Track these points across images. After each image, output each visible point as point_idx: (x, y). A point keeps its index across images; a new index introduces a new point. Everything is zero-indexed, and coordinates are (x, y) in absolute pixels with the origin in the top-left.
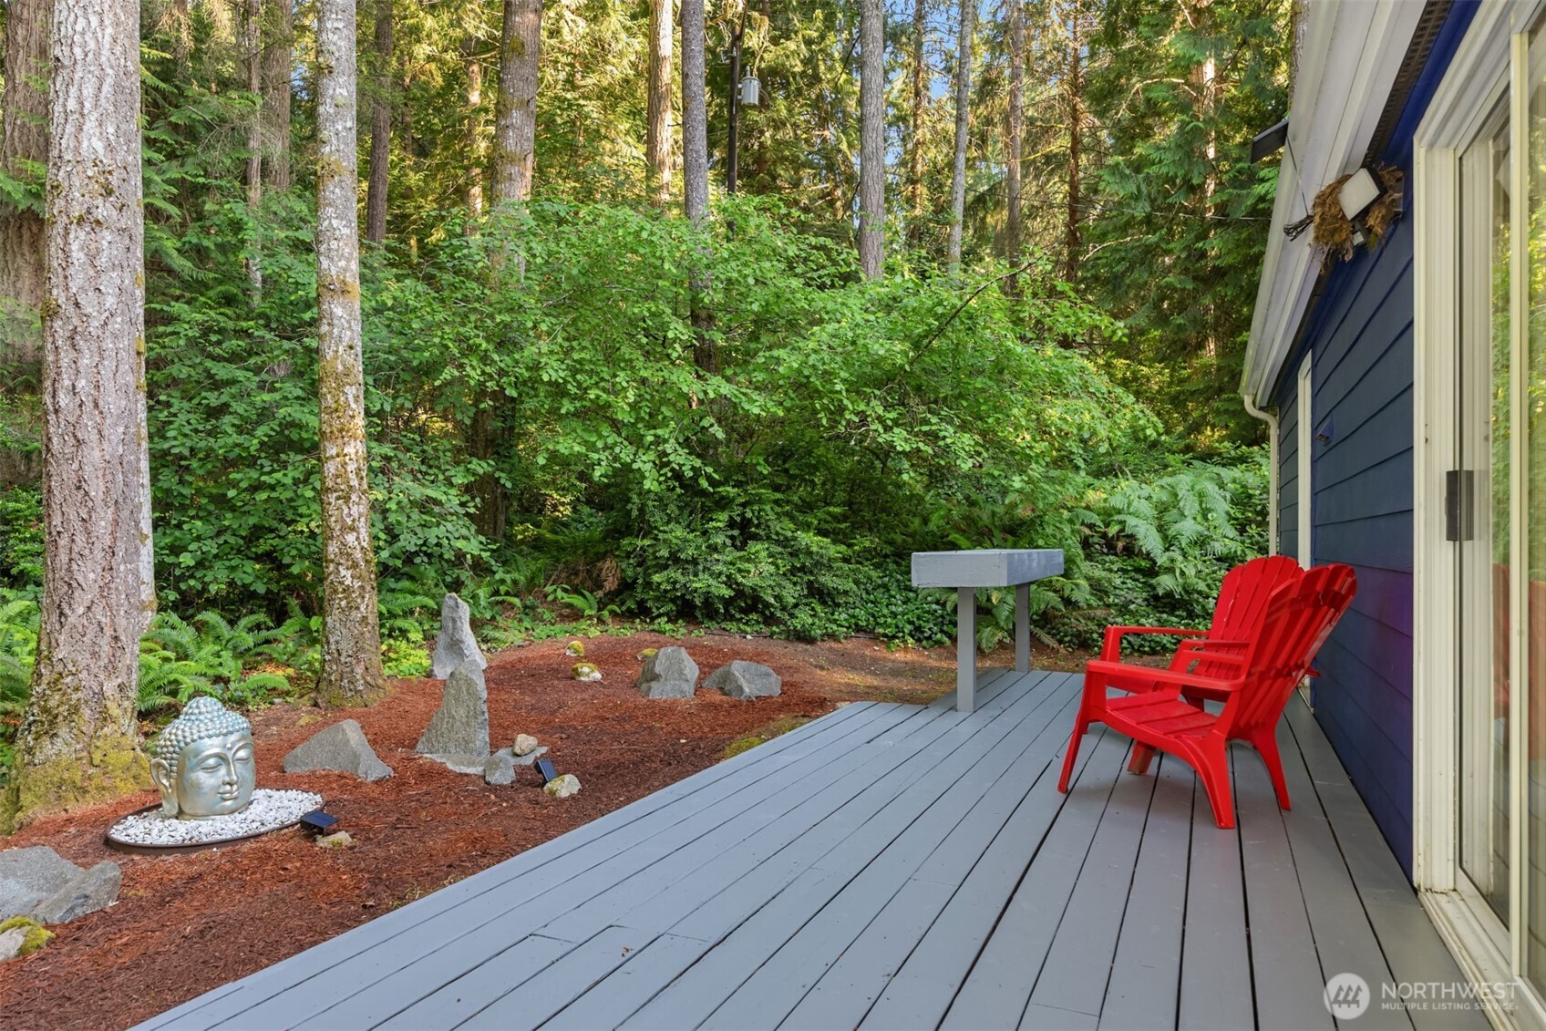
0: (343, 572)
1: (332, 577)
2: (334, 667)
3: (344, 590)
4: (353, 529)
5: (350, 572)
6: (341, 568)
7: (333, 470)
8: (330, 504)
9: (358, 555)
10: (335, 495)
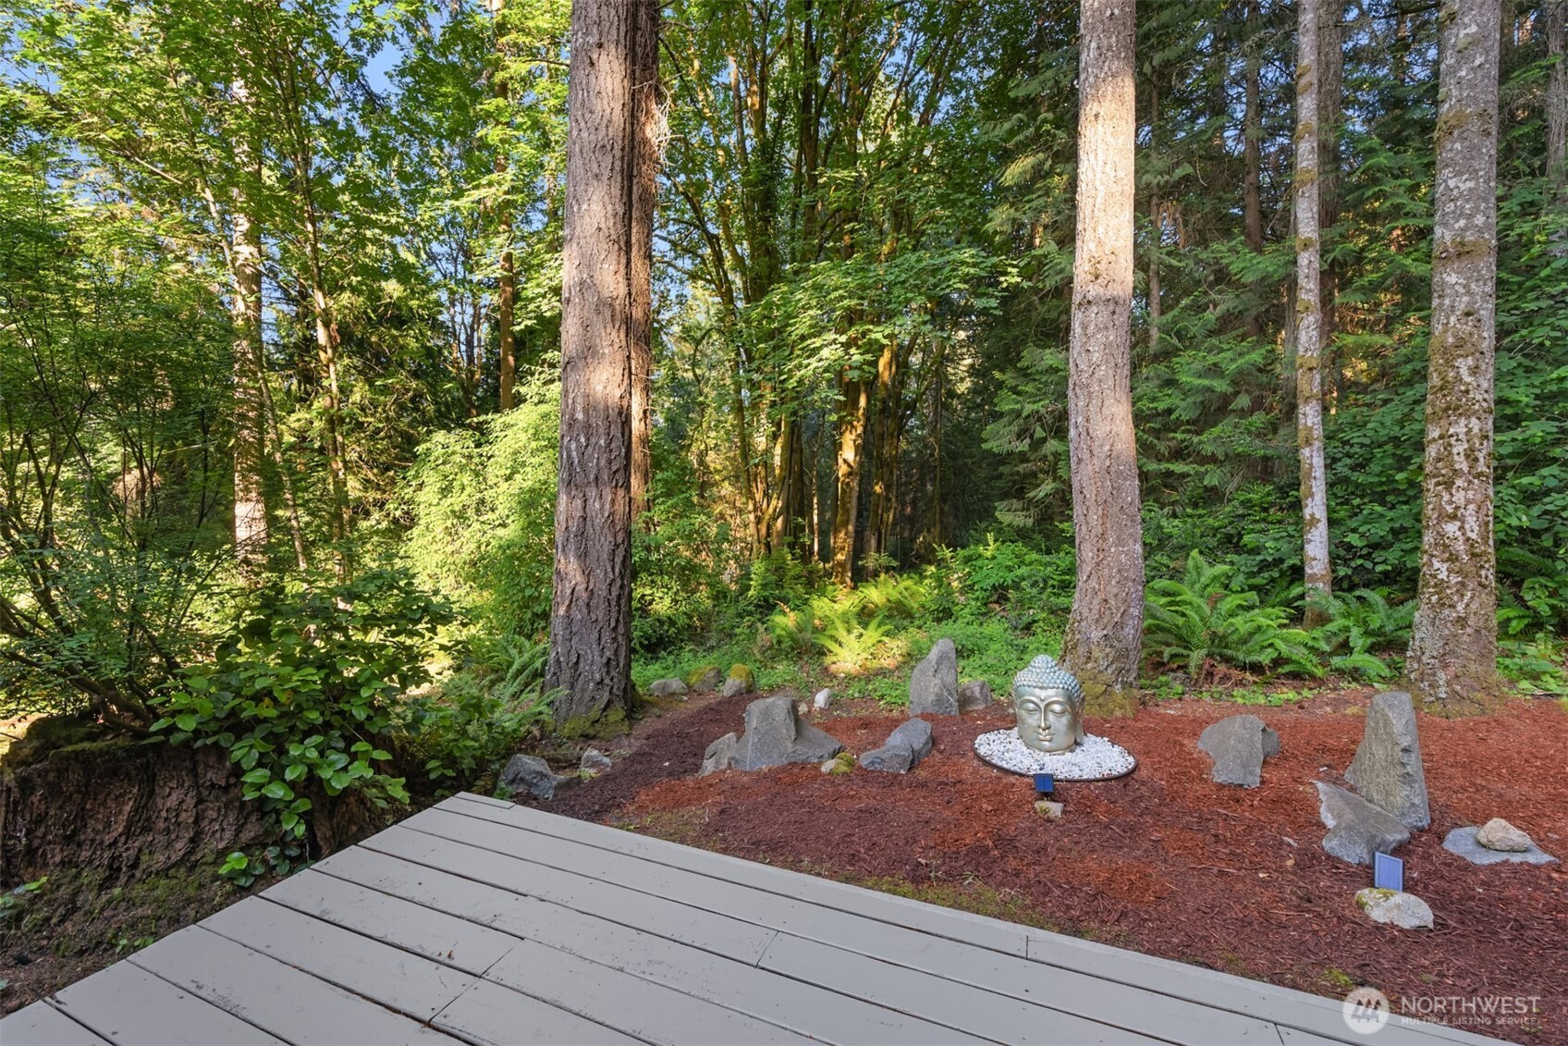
0: (1437, 565)
1: (1425, 569)
2: (1416, 666)
3: (1436, 586)
4: (1454, 517)
5: (1446, 566)
6: (1434, 560)
7: (1433, 454)
8: (1428, 490)
9: (1460, 547)
10: (1434, 481)
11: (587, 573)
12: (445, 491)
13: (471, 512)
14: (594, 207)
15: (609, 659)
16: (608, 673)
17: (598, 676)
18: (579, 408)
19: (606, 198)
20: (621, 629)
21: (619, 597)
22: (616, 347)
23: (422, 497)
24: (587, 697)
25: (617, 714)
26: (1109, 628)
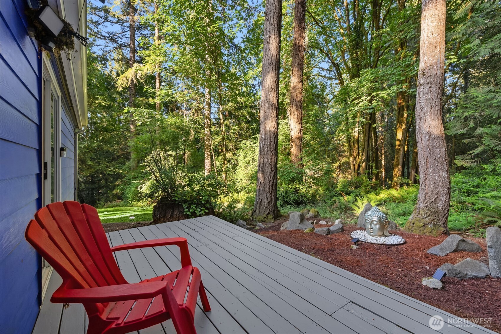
11: (264, 179)
12: (245, 157)
13: (251, 162)
14: (268, 81)
15: (269, 202)
16: (269, 205)
17: (266, 206)
18: (263, 135)
19: (271, 78)
20: (273, 194)
21: (272, 185)
22: (273, 117)
23: (239, 158)
24: (263, 211)
25: (271, 216)
26: (428, 203)
